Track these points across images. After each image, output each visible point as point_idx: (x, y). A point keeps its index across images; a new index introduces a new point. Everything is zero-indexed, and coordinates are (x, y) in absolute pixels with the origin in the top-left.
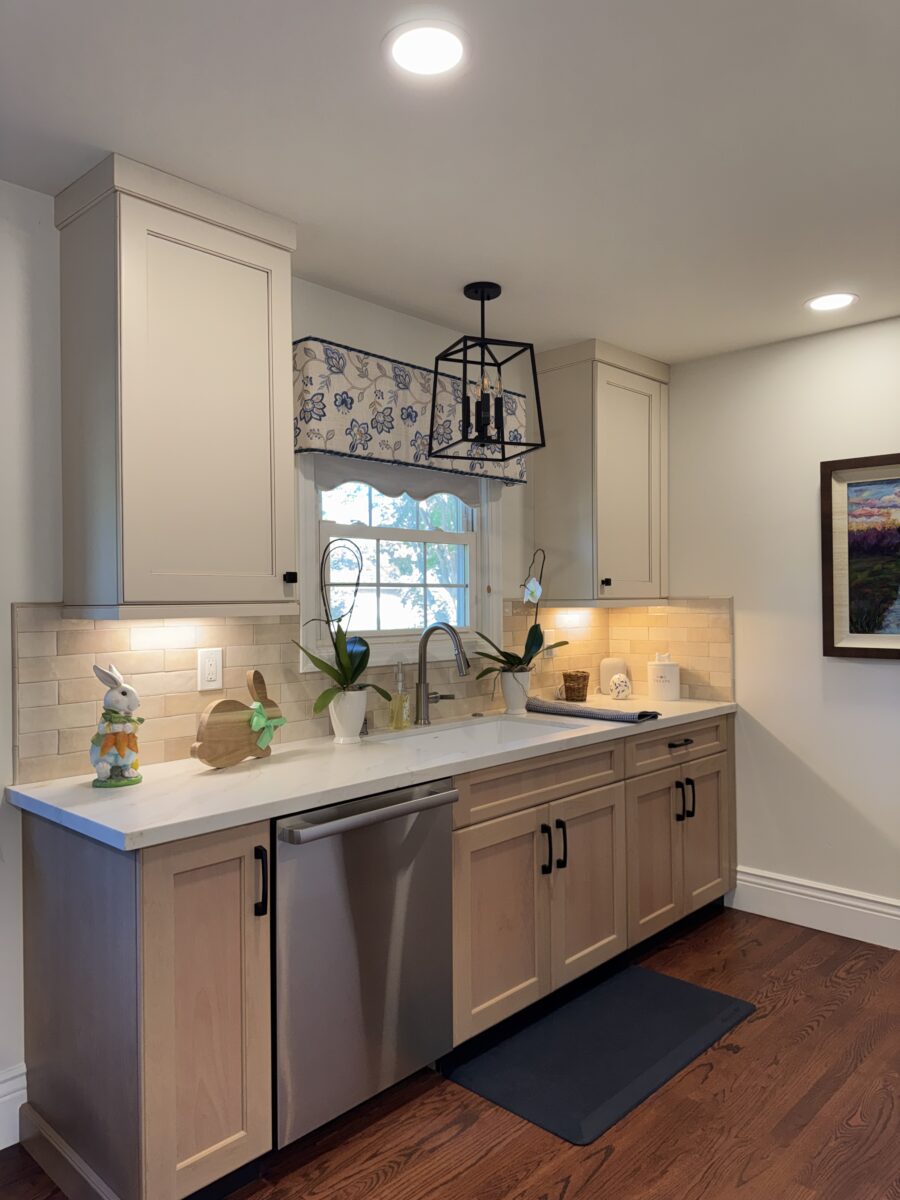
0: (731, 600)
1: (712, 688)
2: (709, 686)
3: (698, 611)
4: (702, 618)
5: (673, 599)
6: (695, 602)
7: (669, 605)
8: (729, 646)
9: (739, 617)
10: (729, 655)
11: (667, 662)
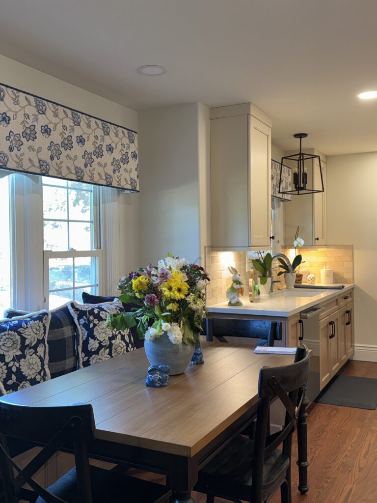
0: (352, 246)
1: (345, 279)
2: (343, 278)
3: (338, 250)
4: (340, 253)
5: (329, 245)
6: (337, 247)
7: (326, 248)
8: (352, 263)
9: (356, 252)
10: (352, 266)
11: (328, 269)
